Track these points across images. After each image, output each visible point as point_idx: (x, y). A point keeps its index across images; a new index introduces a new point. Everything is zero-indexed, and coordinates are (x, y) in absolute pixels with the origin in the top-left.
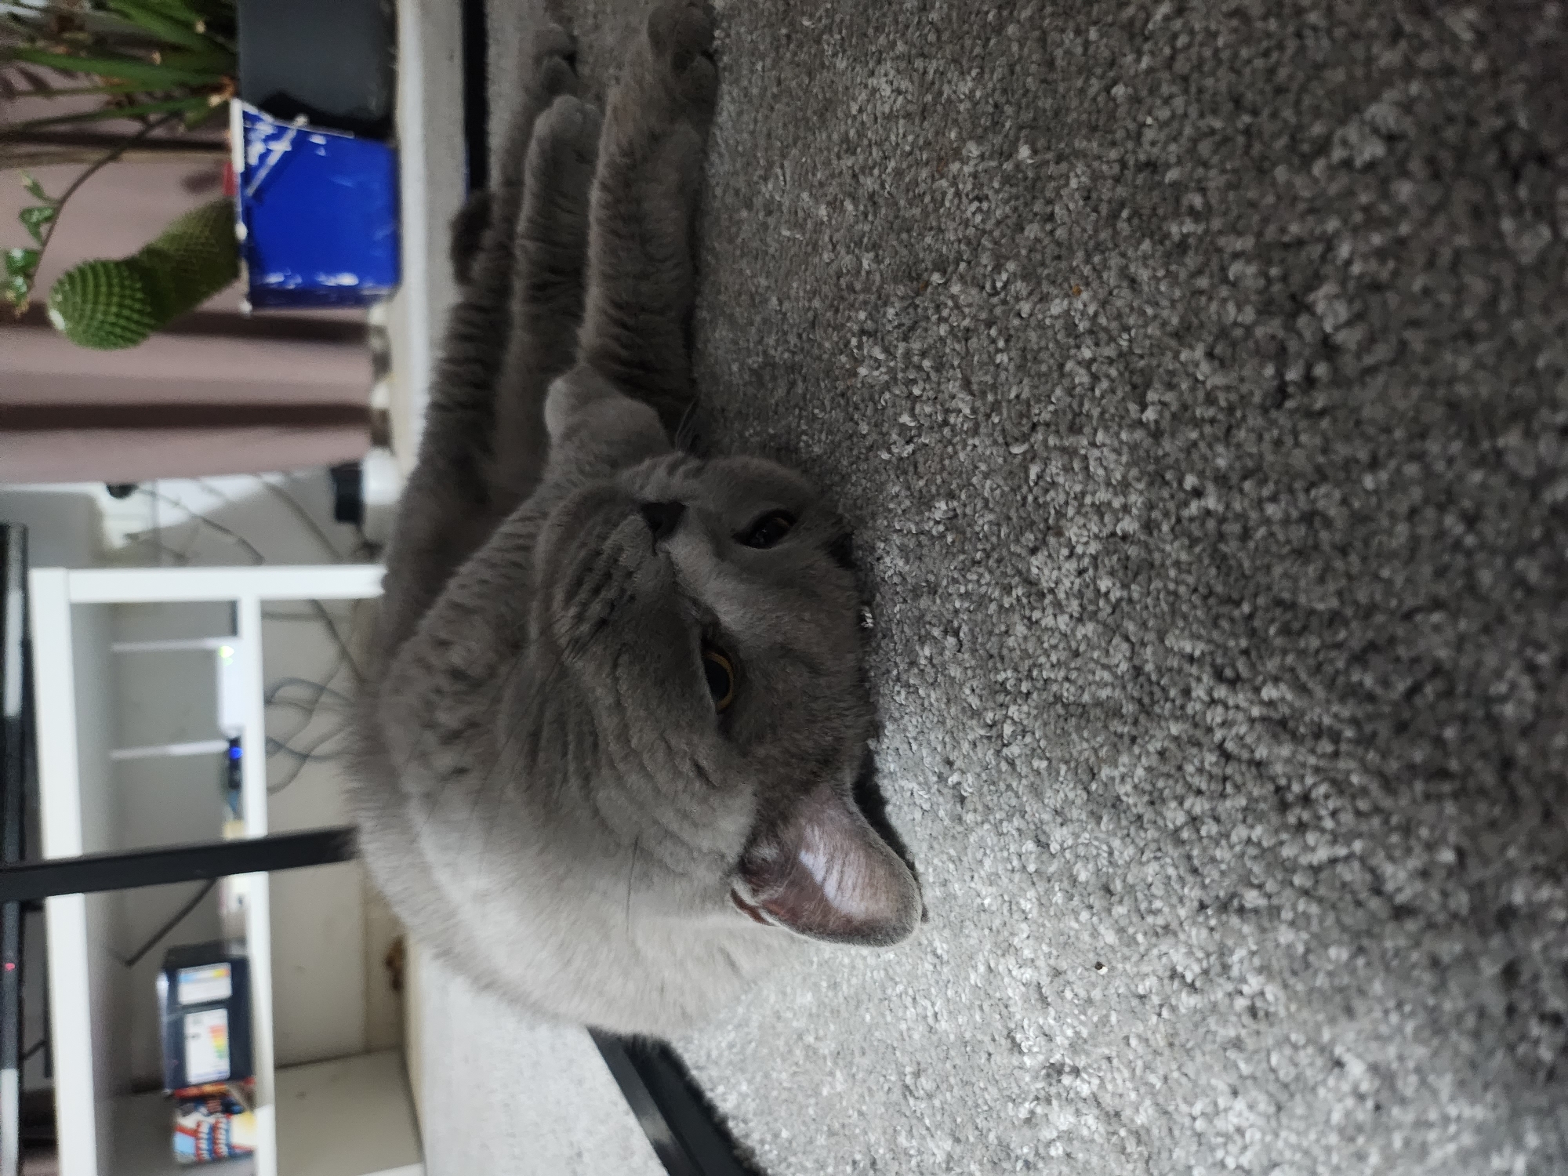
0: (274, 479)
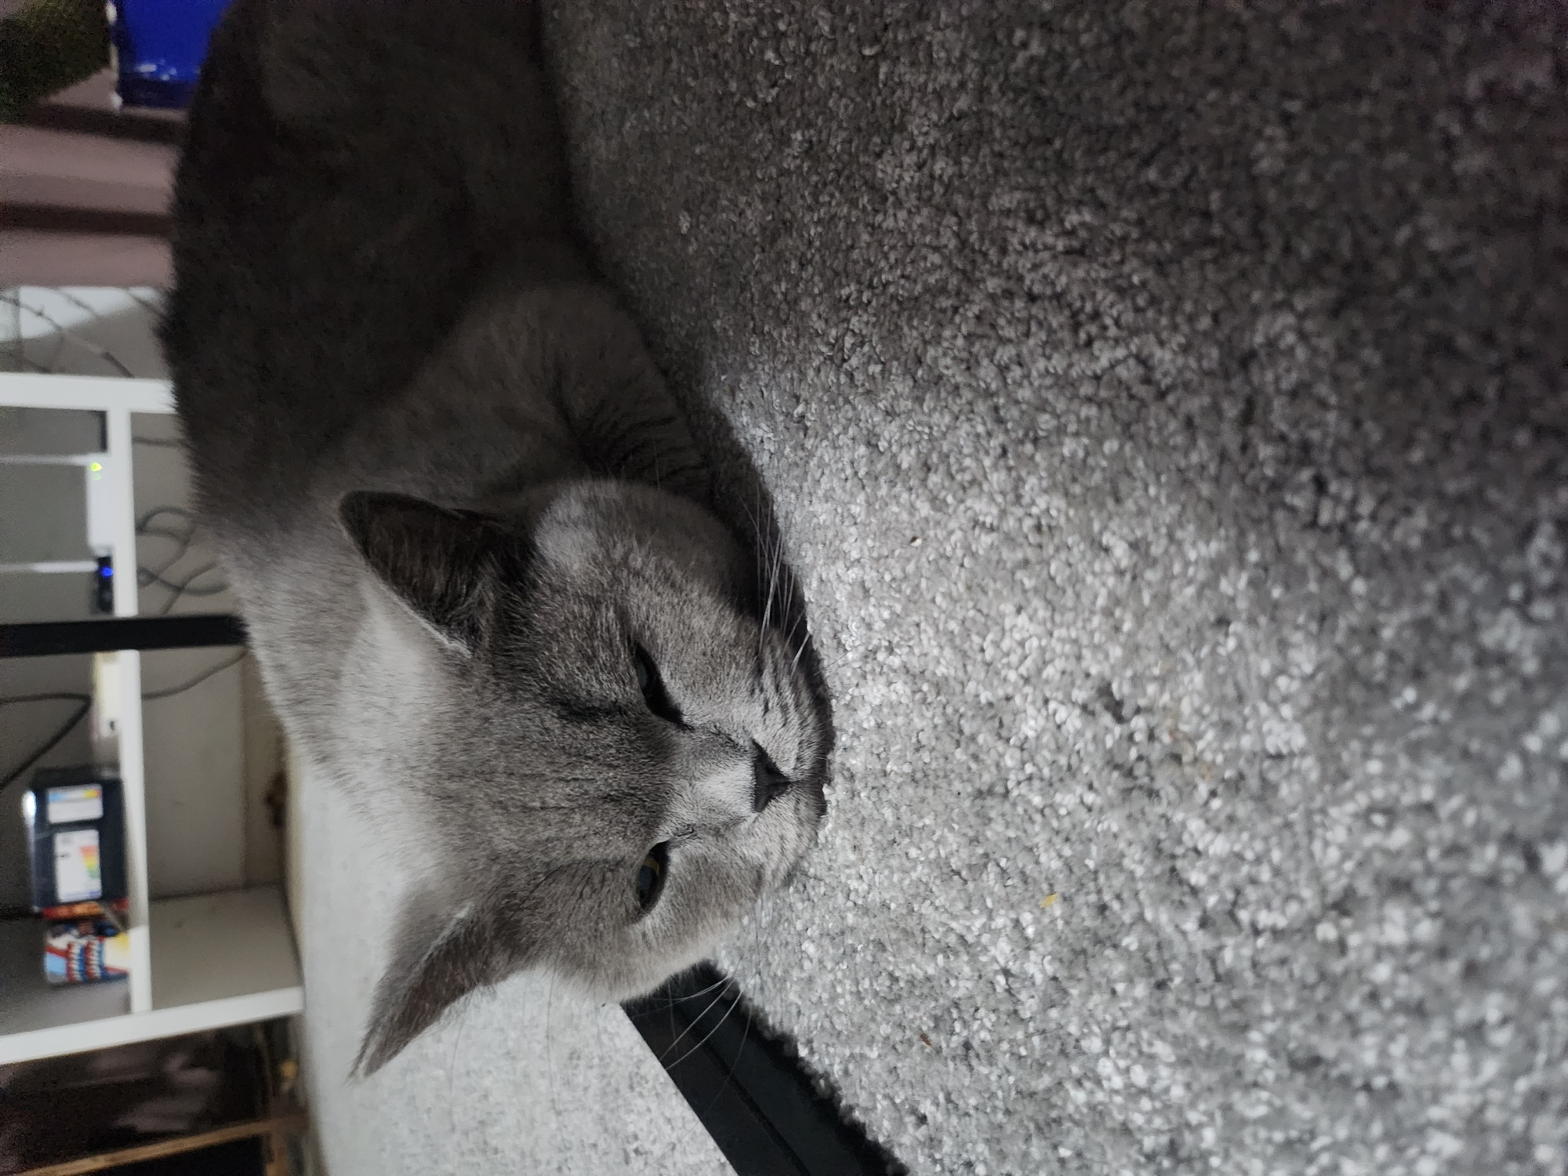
0: (143, 293)
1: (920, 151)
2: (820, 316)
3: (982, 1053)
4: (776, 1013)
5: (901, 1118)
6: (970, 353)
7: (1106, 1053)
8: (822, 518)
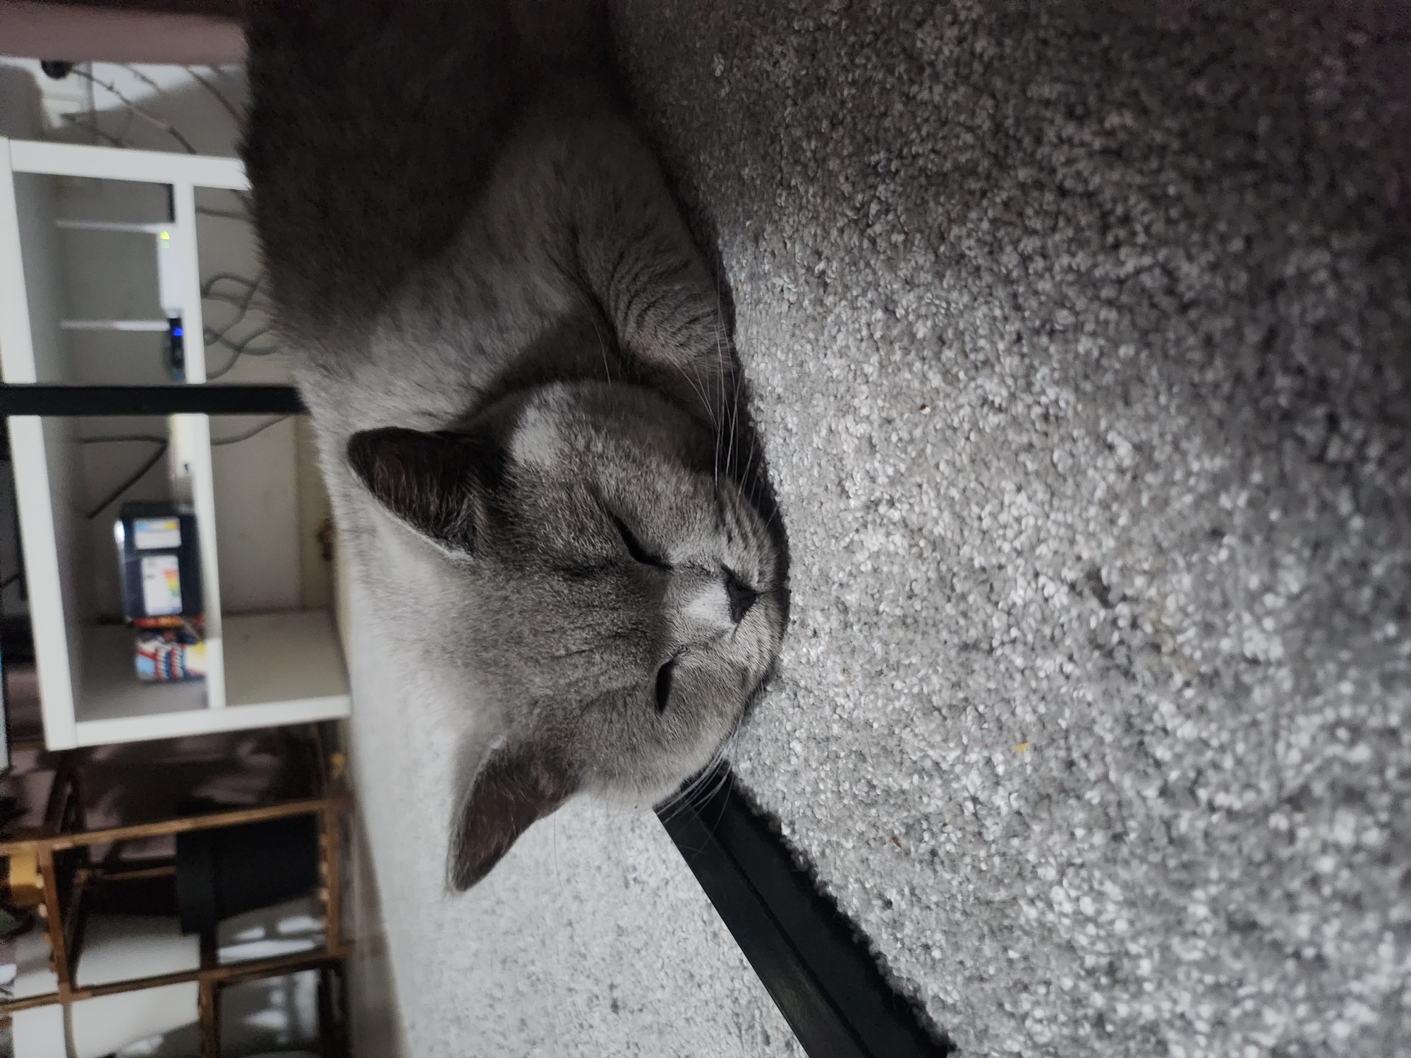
0: (203, 71)
1: (962, 25)
2: (847, 179)
3: (947, 862)
4: (763, 795)
5: (869, 900)
6: (995, 237)
7: (1060, 883)
8: (836, 372)
